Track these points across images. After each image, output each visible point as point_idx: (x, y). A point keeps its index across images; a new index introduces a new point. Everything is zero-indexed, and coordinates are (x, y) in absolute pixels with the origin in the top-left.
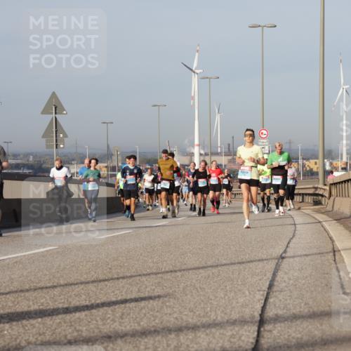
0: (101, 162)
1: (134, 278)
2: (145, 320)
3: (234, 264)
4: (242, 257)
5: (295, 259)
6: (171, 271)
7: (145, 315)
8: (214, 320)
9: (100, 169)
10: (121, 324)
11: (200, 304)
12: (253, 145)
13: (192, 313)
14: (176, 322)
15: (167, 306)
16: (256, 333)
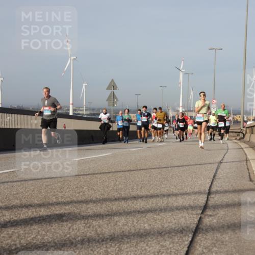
1: (148, 170)
2: (152, 190)
3: (197, 165)
4: (201, 161)
5: (227, 163)
6: (166, 167)
7: (152, 188)
8: (186, 192)
11: (179, 183)
12: (205, 101)
13: (175, 188)
14: (168, 192)
15: (163, 184)
16: (206, 199)
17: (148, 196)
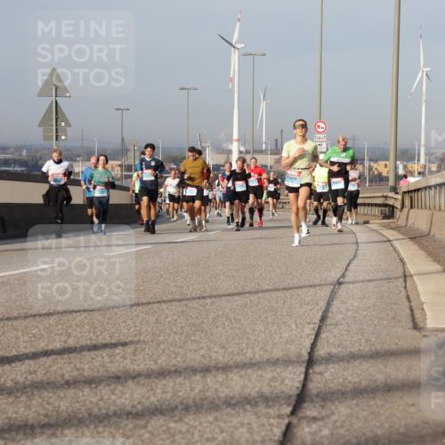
0: (114, 159)
1: (150, 306)
2: (164, 358)
3: (279, 290)
4: (289, 281)
5: (356, 285)
6: (199, 298)
7: (164, 351)
8: (251, 359)
9: (112, 168)
10: (133, 361)
11: (234, 339)
12: (306, 140)
13: (223, 350)
14: (203, 360)
15: (192, 341)
16: (303, 376)
17: (152, 371)
